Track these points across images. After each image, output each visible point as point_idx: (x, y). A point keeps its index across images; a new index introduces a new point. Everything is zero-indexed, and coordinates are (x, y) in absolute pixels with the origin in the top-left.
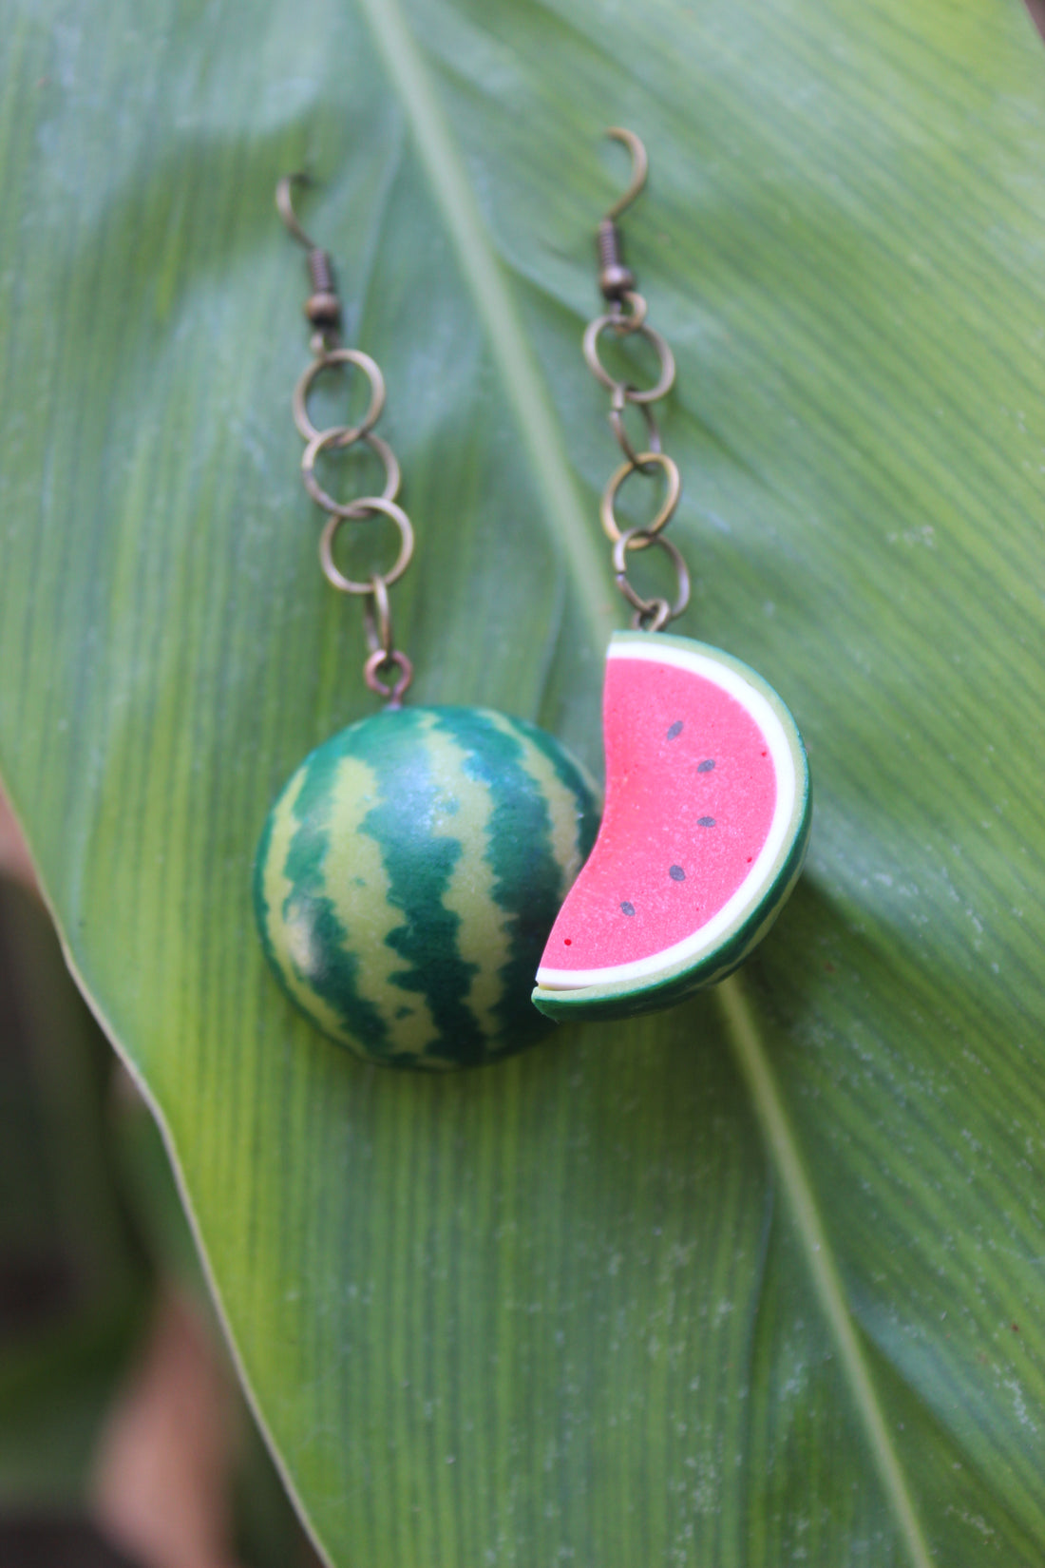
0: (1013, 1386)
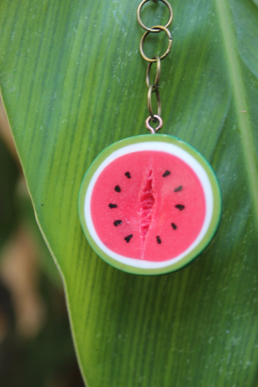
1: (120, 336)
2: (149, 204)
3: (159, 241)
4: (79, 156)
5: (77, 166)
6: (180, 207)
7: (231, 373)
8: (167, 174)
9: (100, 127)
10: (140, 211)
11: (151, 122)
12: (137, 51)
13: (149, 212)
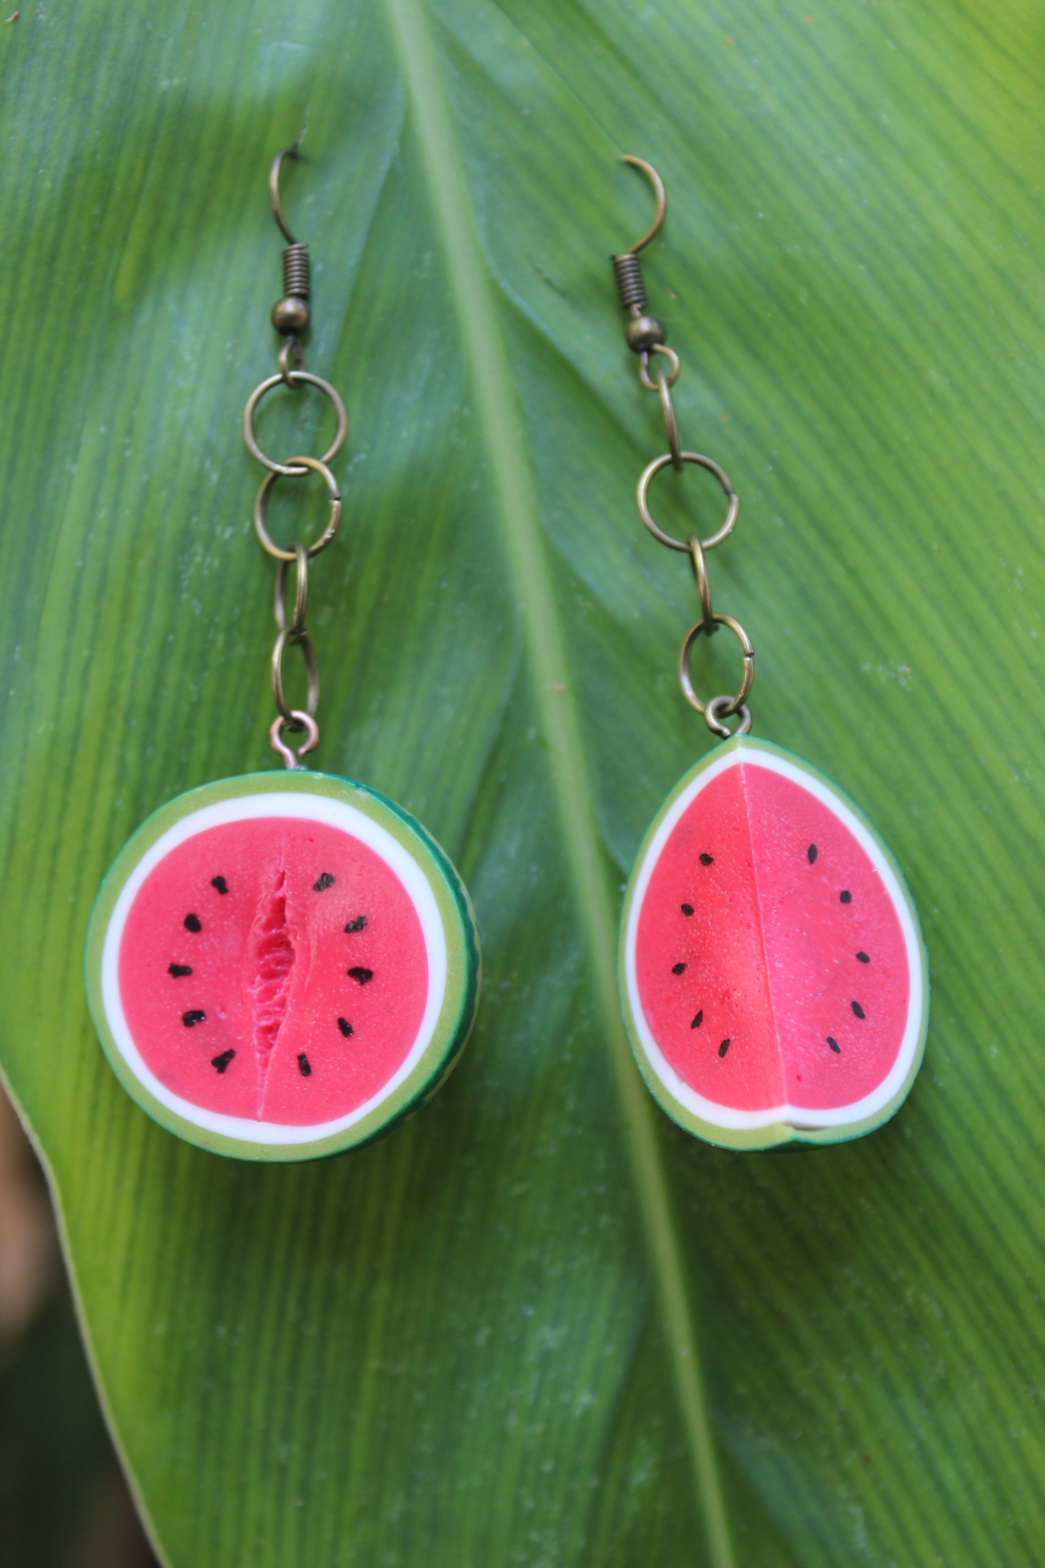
0: (856, 1511)
1: (222, 1331)
2: (280, 962)
3: (305, 1068)
4: (88, 823)
5: (84, 853)
6: (362, 974)
7: (539, 1428)
8: (325, 882)
9: (147, 741)
10: (254, 986)
11: (286, 732)
12: (247, 525)
13: (279, 986)
